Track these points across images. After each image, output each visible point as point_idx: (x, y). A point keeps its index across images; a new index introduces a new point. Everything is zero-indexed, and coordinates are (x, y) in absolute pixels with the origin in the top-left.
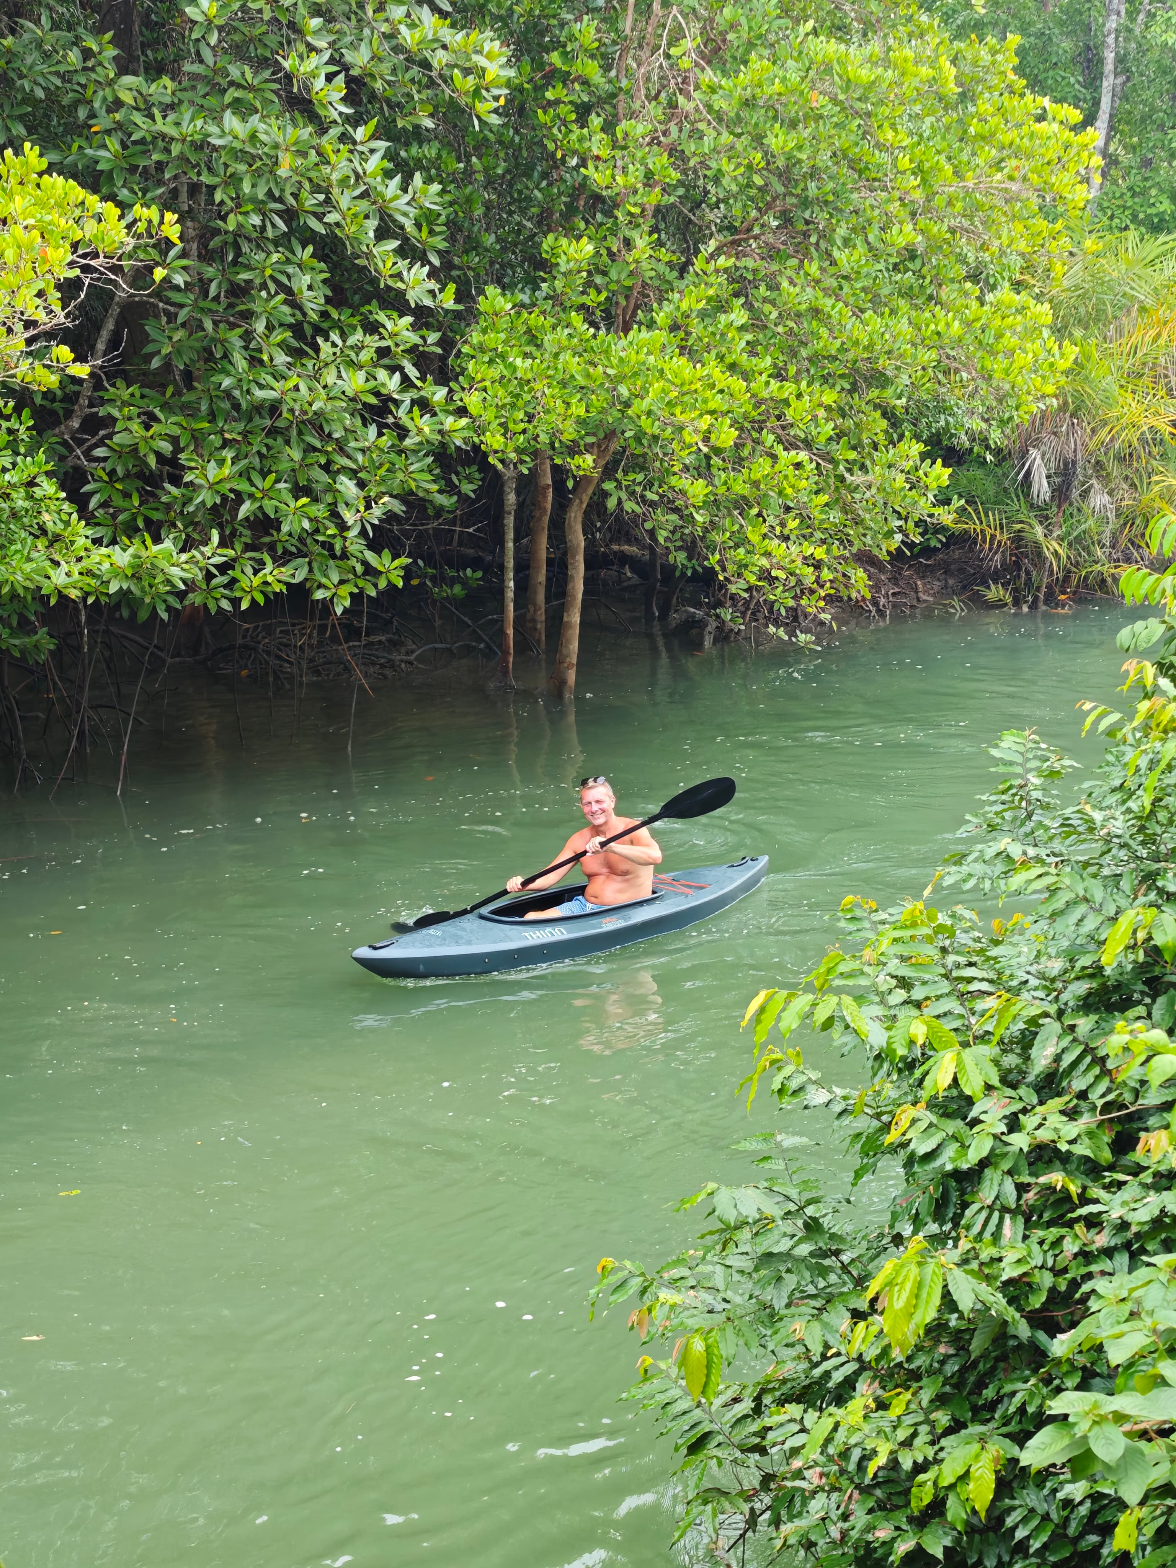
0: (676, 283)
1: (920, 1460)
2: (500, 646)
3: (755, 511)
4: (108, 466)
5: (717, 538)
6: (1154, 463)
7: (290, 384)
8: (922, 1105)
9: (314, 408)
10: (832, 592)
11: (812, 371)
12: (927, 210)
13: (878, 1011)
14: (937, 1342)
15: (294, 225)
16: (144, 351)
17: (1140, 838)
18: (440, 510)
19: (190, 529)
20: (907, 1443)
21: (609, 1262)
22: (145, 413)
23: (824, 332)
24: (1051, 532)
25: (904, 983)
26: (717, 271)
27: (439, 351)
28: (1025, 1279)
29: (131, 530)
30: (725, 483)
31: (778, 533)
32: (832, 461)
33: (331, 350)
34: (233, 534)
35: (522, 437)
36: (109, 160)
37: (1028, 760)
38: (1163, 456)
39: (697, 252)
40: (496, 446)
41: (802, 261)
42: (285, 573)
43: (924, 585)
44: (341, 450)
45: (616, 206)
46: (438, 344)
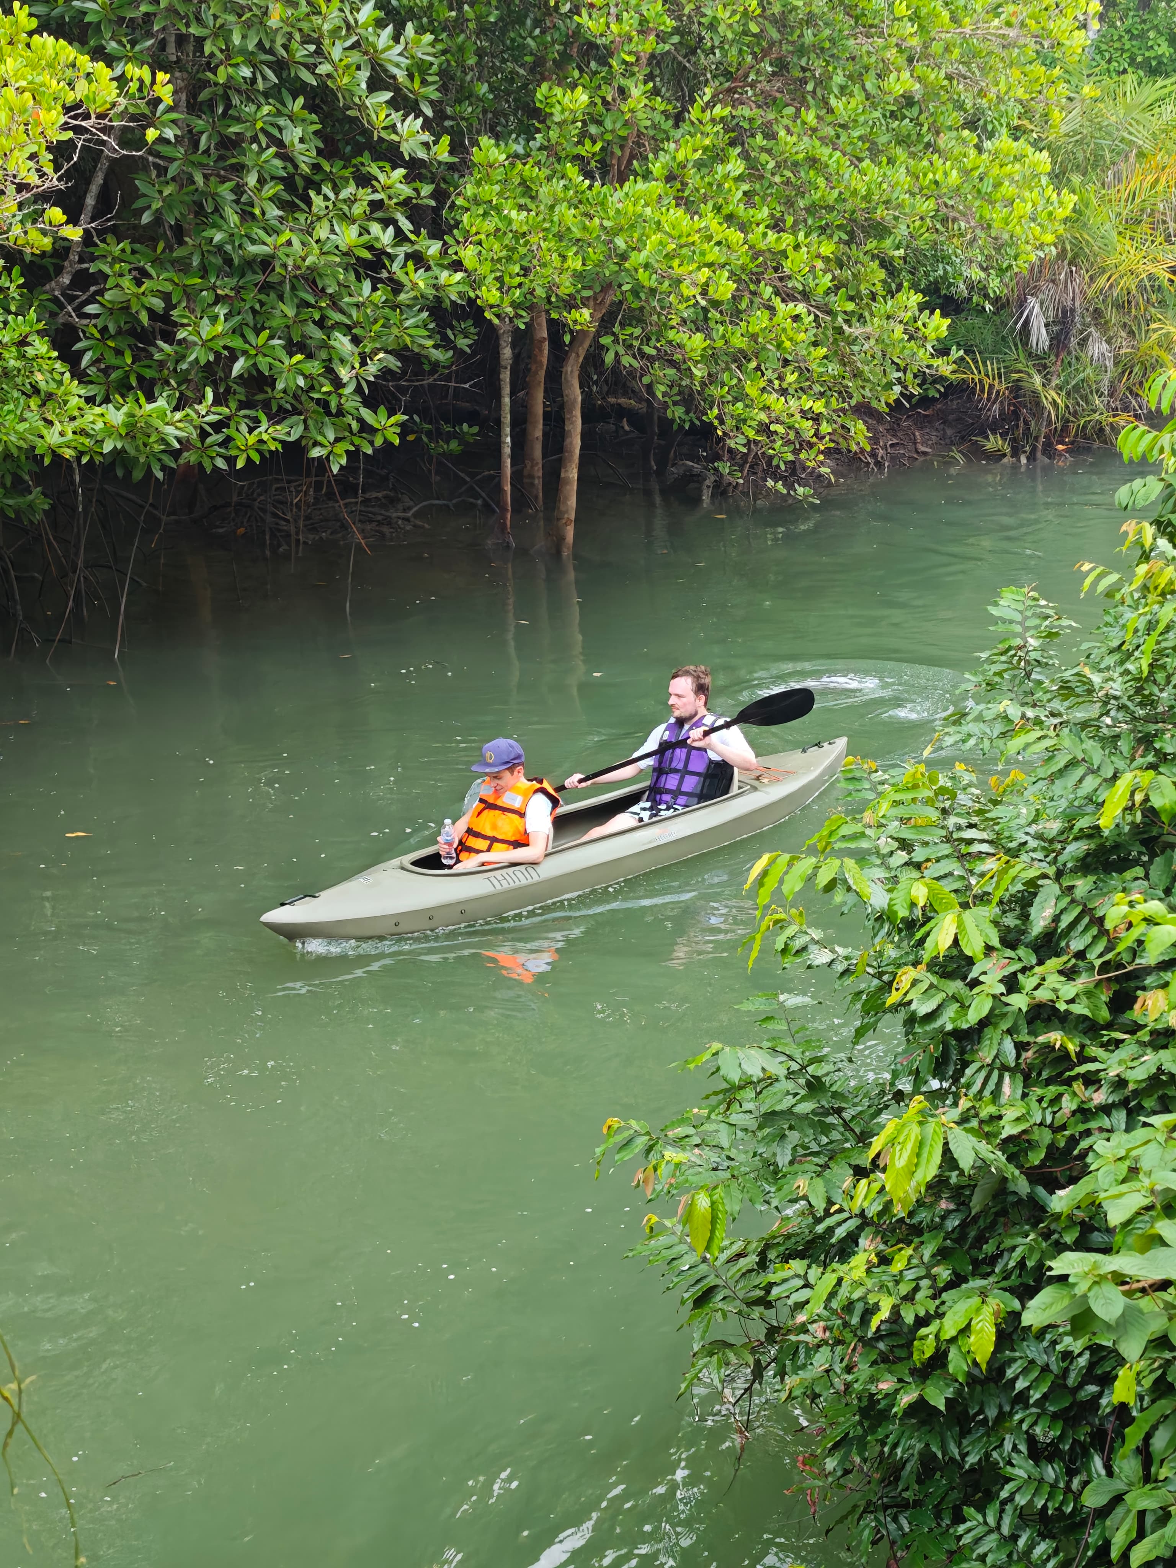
0: (672, 132)
1: (922, 1313)
2: (498, 504)
3: (753, 364)
4: (100, 322)
5: (715, 391)
6: (1153, 310)
7: (283, 239)
8: (922, 967)
9: (307, 263)
10: (832, 445)
11: (810, 222)
12: (925, 55)
13: (880, 873)
14: (938, 1197)
15: (284, 75)
16: (134, 206)
17: (1138, 699)
18: (435, 365)
19: (183, 387)
20: (909, 1298)
21: (615, 1122)
22: (135, 269)
23: (821, 182)
24: (1049, 381)
25: (905, 845)
26: (713, 120)
27: (433, 203)
28: (1024, 1137)
29: (124, 388)
30: (723, 336)
31: (776, 387)
32: (829, 312)
33: (323, 204)
34: (228, 390)
35: (518, 292)
36: (97, 12)
37: (1026, 618)
38: (1162, 303)
39: (693, 101)
40: (492, 301)
41: (798, 110)
42: (280, 431)
43: (922, 436)
44: (335, 305)
45: (611, 54)
46: (432, 196)
